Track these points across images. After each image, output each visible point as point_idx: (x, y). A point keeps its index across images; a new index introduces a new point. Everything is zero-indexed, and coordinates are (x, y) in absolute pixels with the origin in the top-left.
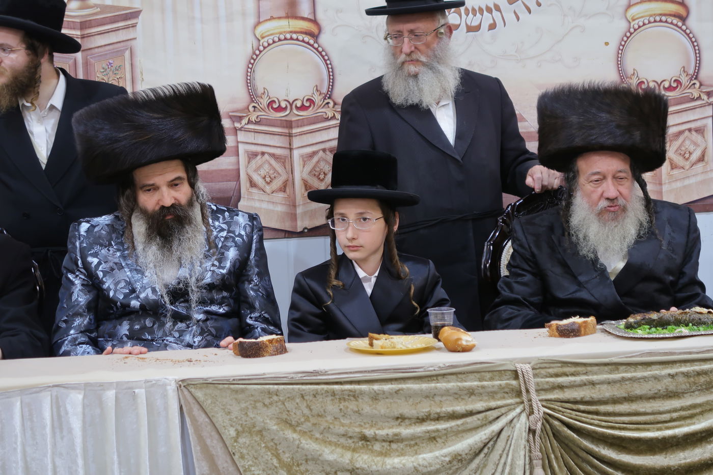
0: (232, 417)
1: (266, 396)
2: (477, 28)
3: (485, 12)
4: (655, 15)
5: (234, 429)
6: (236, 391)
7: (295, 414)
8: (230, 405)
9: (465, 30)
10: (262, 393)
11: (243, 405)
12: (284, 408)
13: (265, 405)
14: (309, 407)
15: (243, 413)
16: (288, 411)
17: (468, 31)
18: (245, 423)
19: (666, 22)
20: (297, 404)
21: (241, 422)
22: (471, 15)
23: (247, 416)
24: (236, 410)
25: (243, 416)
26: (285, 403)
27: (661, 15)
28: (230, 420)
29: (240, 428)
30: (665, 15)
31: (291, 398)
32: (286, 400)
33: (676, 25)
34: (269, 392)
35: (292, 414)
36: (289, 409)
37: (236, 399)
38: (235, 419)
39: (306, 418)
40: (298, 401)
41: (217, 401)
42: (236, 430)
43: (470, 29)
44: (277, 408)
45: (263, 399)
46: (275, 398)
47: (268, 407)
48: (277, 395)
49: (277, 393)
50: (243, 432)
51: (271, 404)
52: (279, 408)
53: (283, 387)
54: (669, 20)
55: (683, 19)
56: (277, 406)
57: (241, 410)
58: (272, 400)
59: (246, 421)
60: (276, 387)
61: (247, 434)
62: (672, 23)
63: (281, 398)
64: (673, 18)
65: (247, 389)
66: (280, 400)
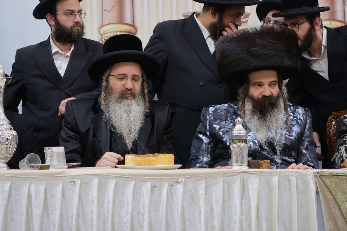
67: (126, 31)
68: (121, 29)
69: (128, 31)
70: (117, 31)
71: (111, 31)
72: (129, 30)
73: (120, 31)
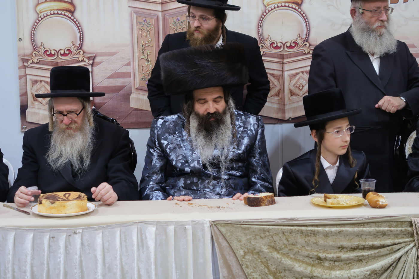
0: (242, 244)
1: (262, 232)
5: (243, 251)
6: (245, 229)
7: (279, 243)
8: (241, 237)
10: (259, 230)
11: (248, 237)
12: (273, 239)
13: (261, 237)
14: (287, 239)
15: (248, 241)
16: (275, 241)
18: (249, 248)
20: (280, 237)
21: (247, 247)
23: (251, 243)
24: (244, 239)
25: (248, 243)
26: (273, 237)
28: (241, 245)
29: (246, 250)
31: (277, 234)
32: (273, 235)
34: (264, 230)
35: (277, 243)
36: (275, 240)
37: (244, 233)
38: (243, 245)
39: (285, 245)
40: (281, 235)
41: (233, 234)
42: (244, 251)
44: (268, 240)
45: (260, 234)
46: (267, 233)
47: (263, 239)
48: (268, 232)
49: (268, 231)
50: (248, 252)
51: (265, 237)
52: (270, 240)
53: (272, 227)
56: (268, 238)
57: (247, 240)
58: (265, 234)
59: (250, 246)
60: (268, 227)
61: (250, 254)
63: (271, 234)
65: (251, 228)
66: (270, 235)
67: (64, 9)
68: (58, 7)
69: (65, 9)
70: (54, 9)
71: (48, 9)
72: (67, 8)
73: (58, 10)
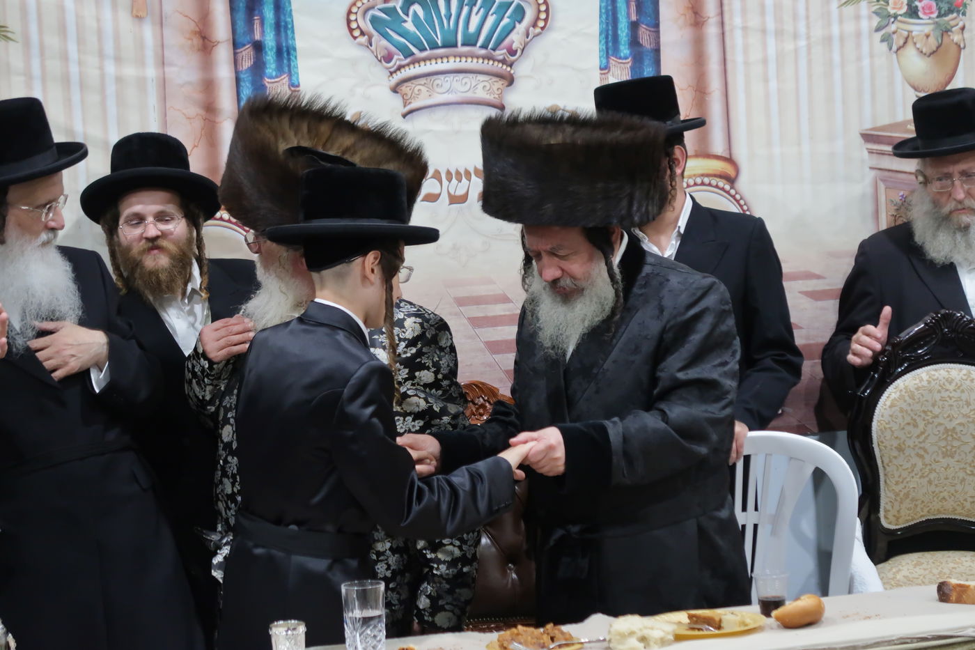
2: (463, 199)
3: (473, 176)
4: (694, 175)
9: (447, 201)
17: (451, 203)
19: (710, 185)
22: (454, 181)
27: (703, 175)
30: (708, 175)
33: (723, 189)
43: (454, 200)
54: (714, 182)
55: (731, 180)
62: (717, 187)
64: (718, 180)
